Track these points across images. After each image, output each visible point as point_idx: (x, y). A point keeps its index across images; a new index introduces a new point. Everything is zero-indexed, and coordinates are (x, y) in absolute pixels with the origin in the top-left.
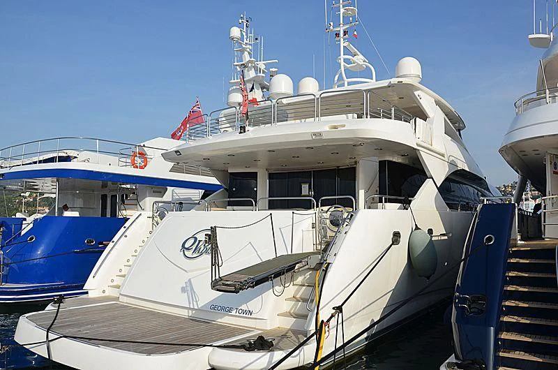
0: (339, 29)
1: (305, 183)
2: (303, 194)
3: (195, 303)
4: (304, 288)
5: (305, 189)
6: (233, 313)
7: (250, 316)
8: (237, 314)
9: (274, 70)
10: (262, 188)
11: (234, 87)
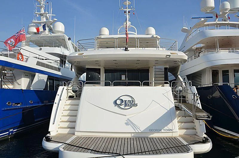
0: (126, 10)
1: (123, 74)
2: (122, 79)
3: (138, 129)
4: (180, 118)
5: (123, 77)
6: (163, 131)
7: (171, 131)
8: (165, 131)
9: (55, 19)
10: (103, 76)
11: (32, 24)
